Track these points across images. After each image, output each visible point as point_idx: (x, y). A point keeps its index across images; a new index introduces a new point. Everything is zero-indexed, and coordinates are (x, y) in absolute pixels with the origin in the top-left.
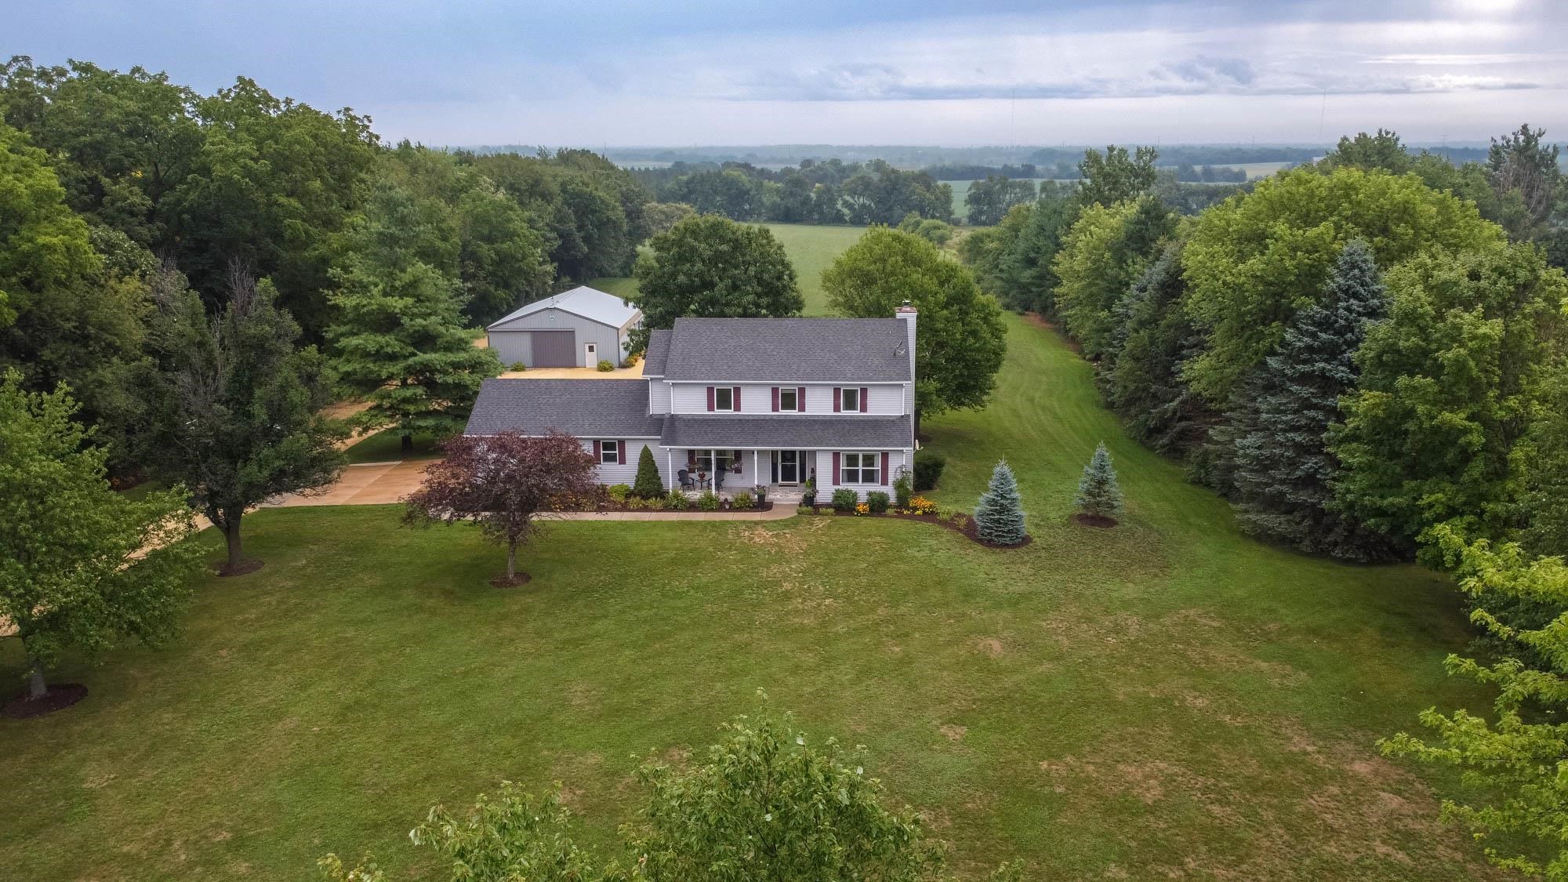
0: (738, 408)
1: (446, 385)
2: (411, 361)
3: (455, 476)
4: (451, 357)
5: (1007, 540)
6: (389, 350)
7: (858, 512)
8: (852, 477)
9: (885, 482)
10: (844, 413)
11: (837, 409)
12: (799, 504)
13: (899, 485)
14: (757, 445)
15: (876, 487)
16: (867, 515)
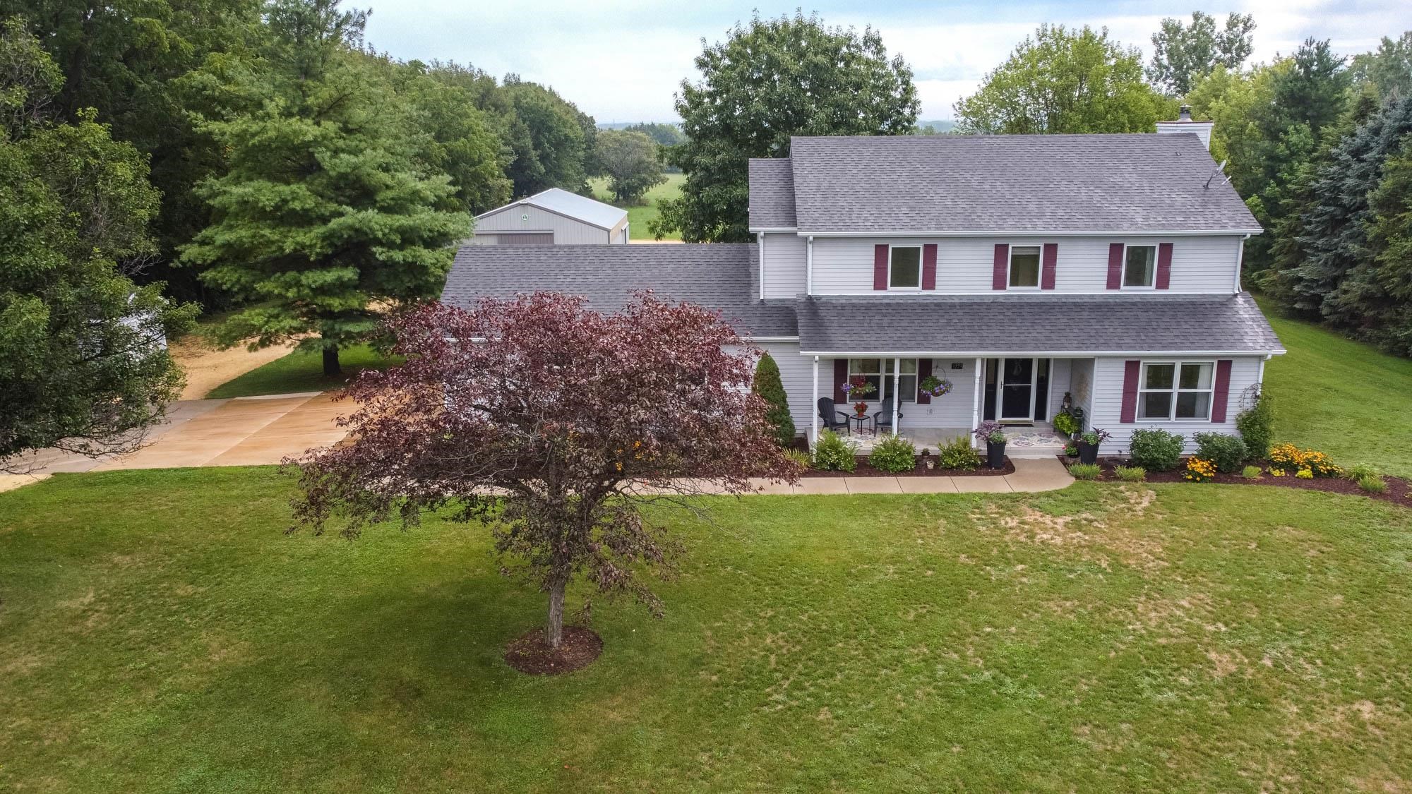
0: (931, 283)
1: (390, 265)
2: (334, 224)
3: (421, 404)
4: (401, 220)
6: (297, 205)
7: (1193, 473)
8: (1157, 407)
9: (1219, 417)
10: (1126, 290)
11: (1113, 282)
12: (1061, 459)
13: (1253, 423)
14: (986, 349)
15: (1205, 426)
16: (1213, 480)
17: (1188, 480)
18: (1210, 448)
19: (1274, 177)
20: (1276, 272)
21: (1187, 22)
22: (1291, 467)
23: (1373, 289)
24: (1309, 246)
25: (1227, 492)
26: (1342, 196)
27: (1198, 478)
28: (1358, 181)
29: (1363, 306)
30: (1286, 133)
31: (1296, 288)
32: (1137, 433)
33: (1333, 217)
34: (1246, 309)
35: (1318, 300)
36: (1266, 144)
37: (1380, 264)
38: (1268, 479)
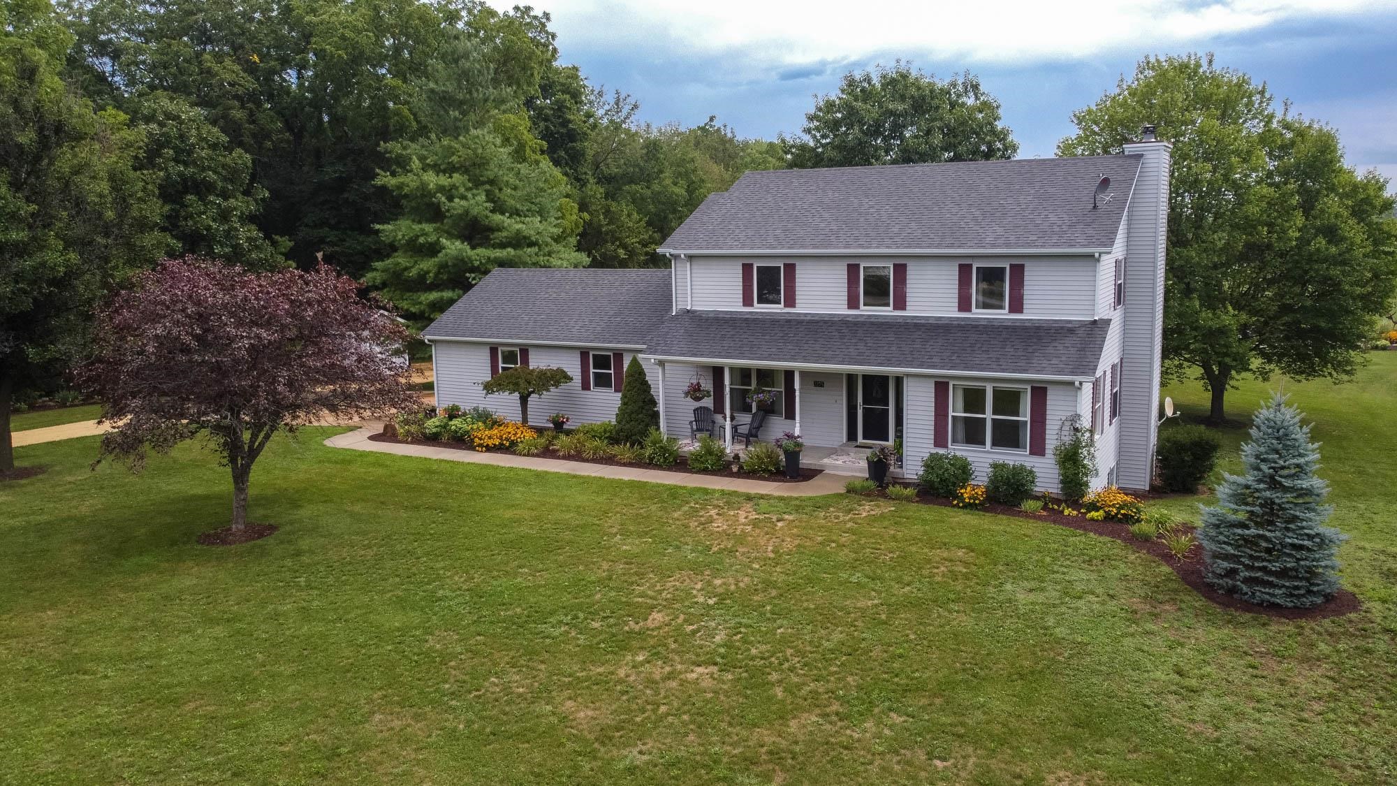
0: (790, 302)
5: (1280, 599)
7: (961, 498)
8: (973, 434)
9: (1038, 449)
10: (978, 313)
11: (964, 306)
13: (1067, 458)
17: (954, 506)
38: (1049, 515)
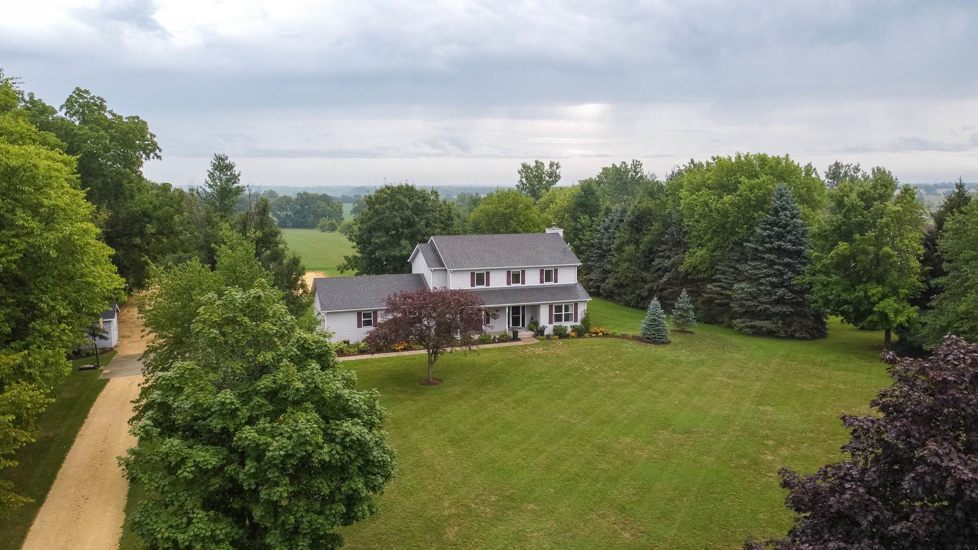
0: (488, 284)
5: (662, 341)
9: (576, 321)
10: (546, 284)
11: (542, 282)
12: (533, 336)
13: (584, 321)
14: (509, 303)
15: (572, 323)
16: (577, 337)
17: (570, 338)
18: (574, 329)
19: (577, 237)
20: (582, 277)
21: (533, 164)
22: (597, 333)
23: (617, 281)
24: (593, 266)
25: (581, 340)
26: (603, 246)
27: (573, 337)
28: (608, 241)
29: (614, 289)
30: (580, 219)
31: (590, 283)
32: (554, 326)
33: (601, 254)
34: (580, 289)
35: (598, 287)
36: (573, 224)
37: (618, 272)
38: (591, 336)
